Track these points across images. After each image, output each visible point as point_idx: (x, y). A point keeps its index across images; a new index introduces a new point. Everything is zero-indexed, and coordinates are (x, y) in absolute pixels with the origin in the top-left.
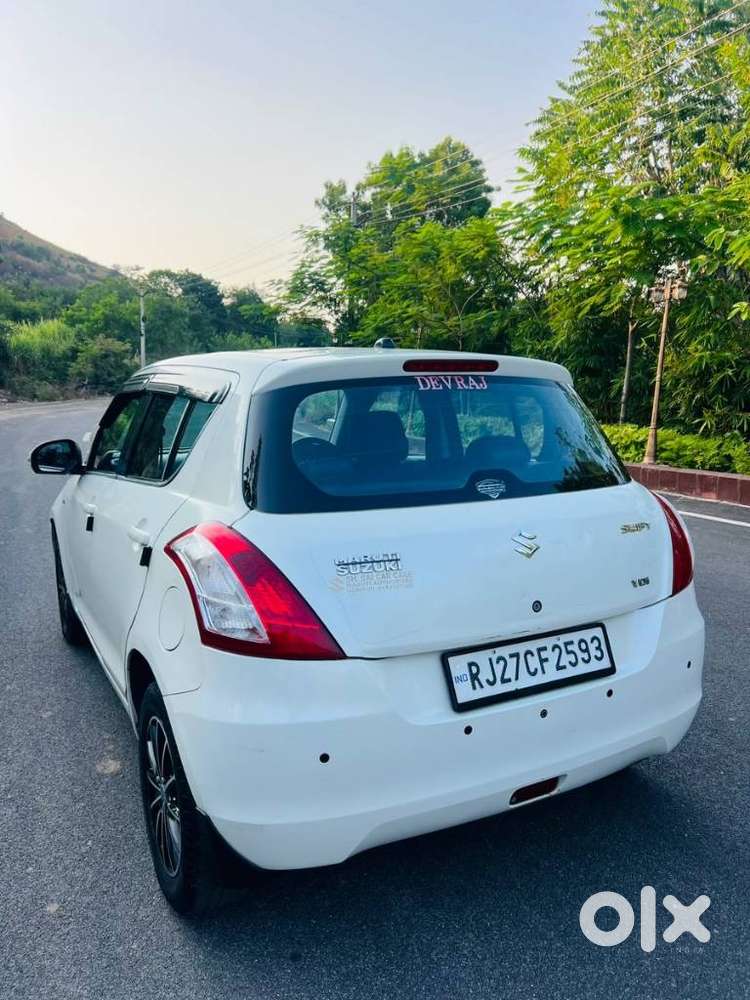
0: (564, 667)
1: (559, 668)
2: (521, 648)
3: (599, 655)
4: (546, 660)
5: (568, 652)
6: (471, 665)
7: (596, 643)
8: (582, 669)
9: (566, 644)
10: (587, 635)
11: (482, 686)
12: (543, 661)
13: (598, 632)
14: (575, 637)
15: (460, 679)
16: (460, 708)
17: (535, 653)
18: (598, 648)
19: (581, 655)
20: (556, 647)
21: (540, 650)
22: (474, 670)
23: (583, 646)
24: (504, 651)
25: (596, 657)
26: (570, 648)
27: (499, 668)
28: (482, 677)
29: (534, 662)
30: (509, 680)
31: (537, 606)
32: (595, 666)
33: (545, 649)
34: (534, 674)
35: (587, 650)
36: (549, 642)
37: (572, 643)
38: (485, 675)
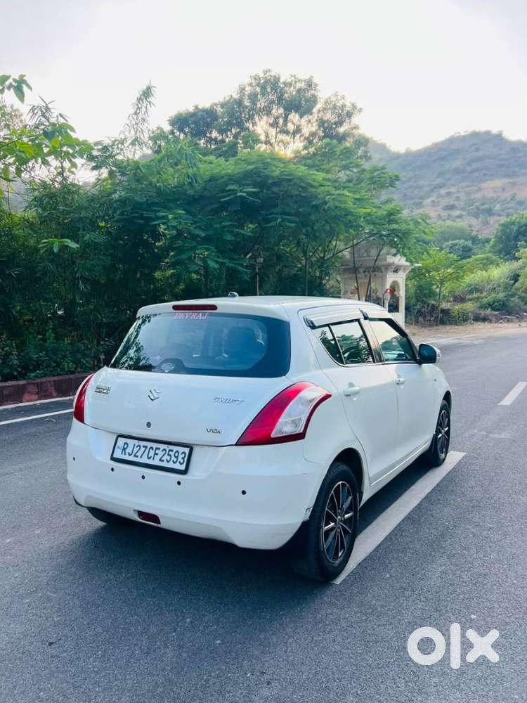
0: (163, 461)
1: (160, 460)
2: (149, 445)
3: (182, 461)
4: (157, 454)
5: (168, 455)
6: (125, 443)
7: (183, 455)
8: (171, 465)
9: (170, 450)
10: (181, 449)
11: (125, 454)
12: (156, 454)
13: (187, 450)
14: (175, 448)
15: (119, 448)
16: (113, 459)
17: (154, 449)
18: (183, 458)
19: (173, 458)
20: (165, 450)
21: (157, 449)
22: (126, 446)
23: (177, 454)
24: (142, 443)
25: (180, 462)
26: (170, 453)
27: (136, 450)
28: (127, 451)
29: (152, 453)
30: (137, 457)
31: (149, 425)
32: (177, 466)
33: (159, 449)
34: (149, 458)
35: (177, 457)
36: (162, 446)
37: (172, 451)
38: (129, 450)
